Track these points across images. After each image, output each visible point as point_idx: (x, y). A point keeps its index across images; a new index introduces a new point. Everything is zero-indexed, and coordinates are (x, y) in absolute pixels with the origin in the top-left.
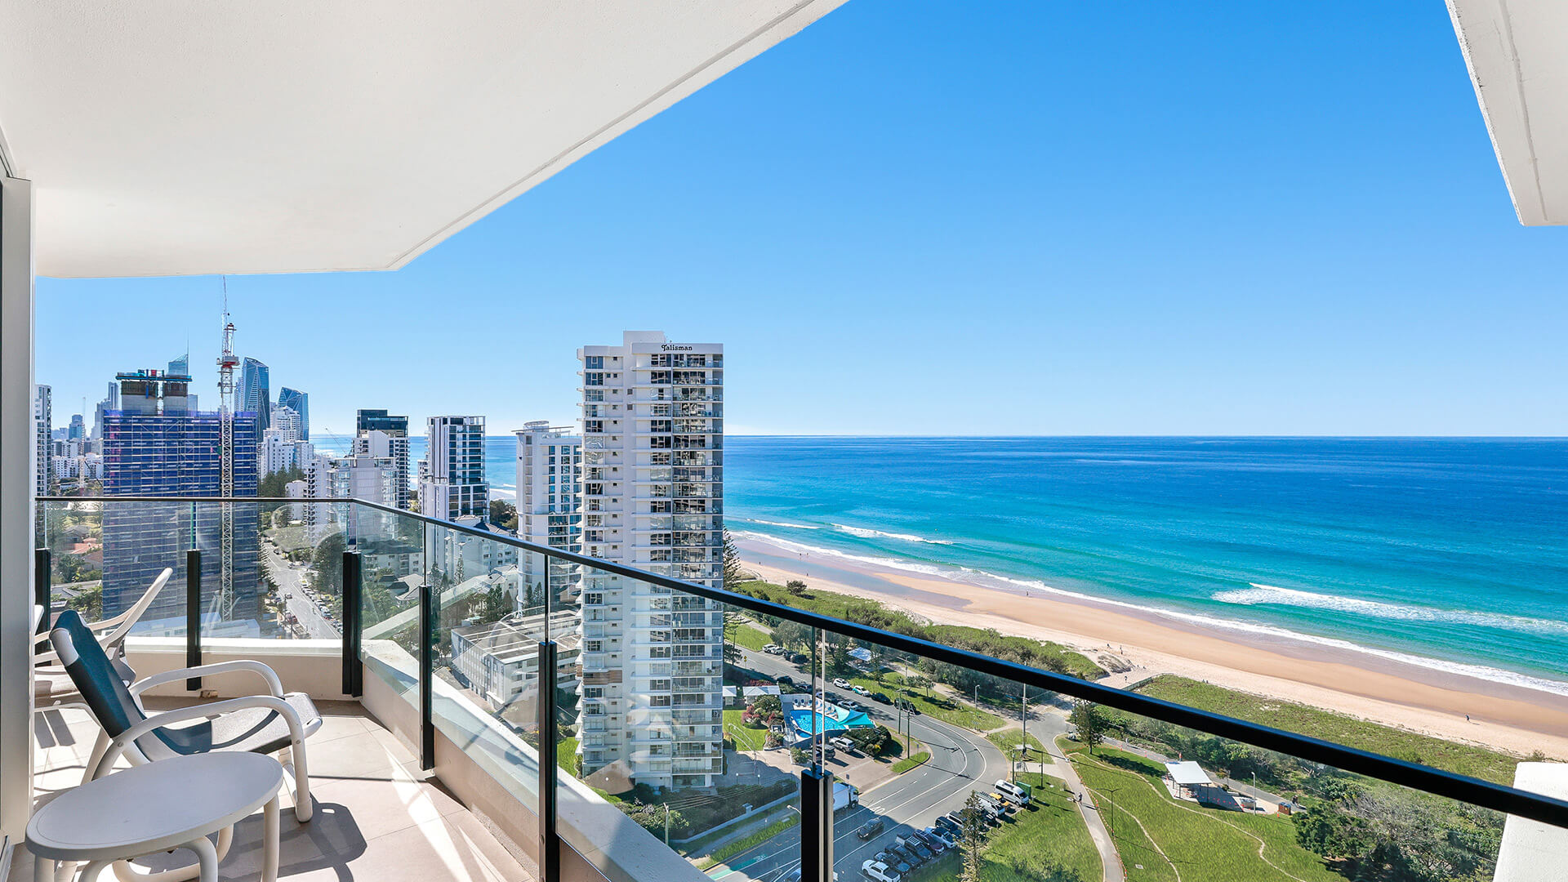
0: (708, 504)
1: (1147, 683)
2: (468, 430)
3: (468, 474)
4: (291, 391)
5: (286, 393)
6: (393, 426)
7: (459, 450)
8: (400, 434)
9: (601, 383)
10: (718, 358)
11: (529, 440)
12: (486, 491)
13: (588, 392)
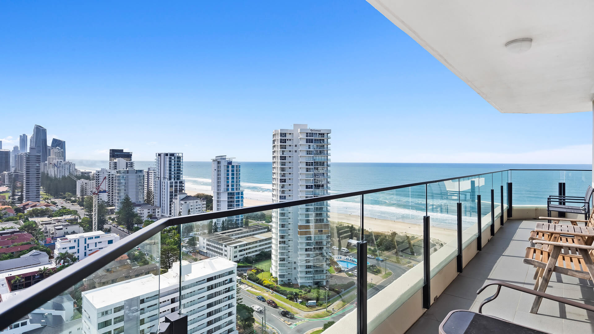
2: (176, 158)
3: (176, 176)
4: (57, 140)
5: (55, 141)
6: (126, 156)
7: (173, 167)
8: (129, 160)
9: (285, 142)
10: (329, 134)
11: (218, 163)
12: (183, 183)
13: (281, 145)
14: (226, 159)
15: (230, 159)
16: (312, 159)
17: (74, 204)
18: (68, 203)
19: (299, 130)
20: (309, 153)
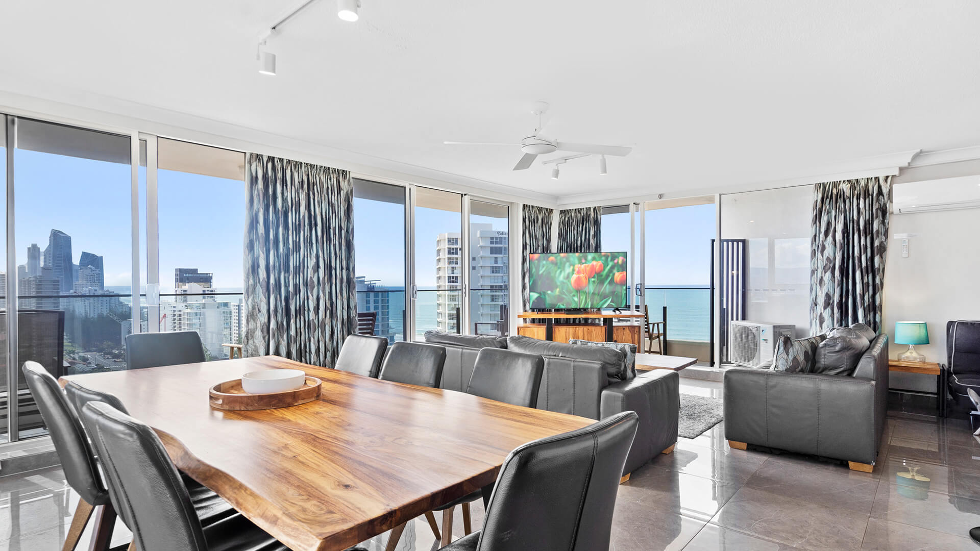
4: (89, 254)
5: (85, 256)
6: (202, 280)
8: (208, 285)
9: (456, 253)
13: (449, 259)
14: (366, 283)
15: (372, 282)
16: (500, 281)
17: (118, 360)
18: (108, 358)
19: (478, 232)
20: (495, 271)
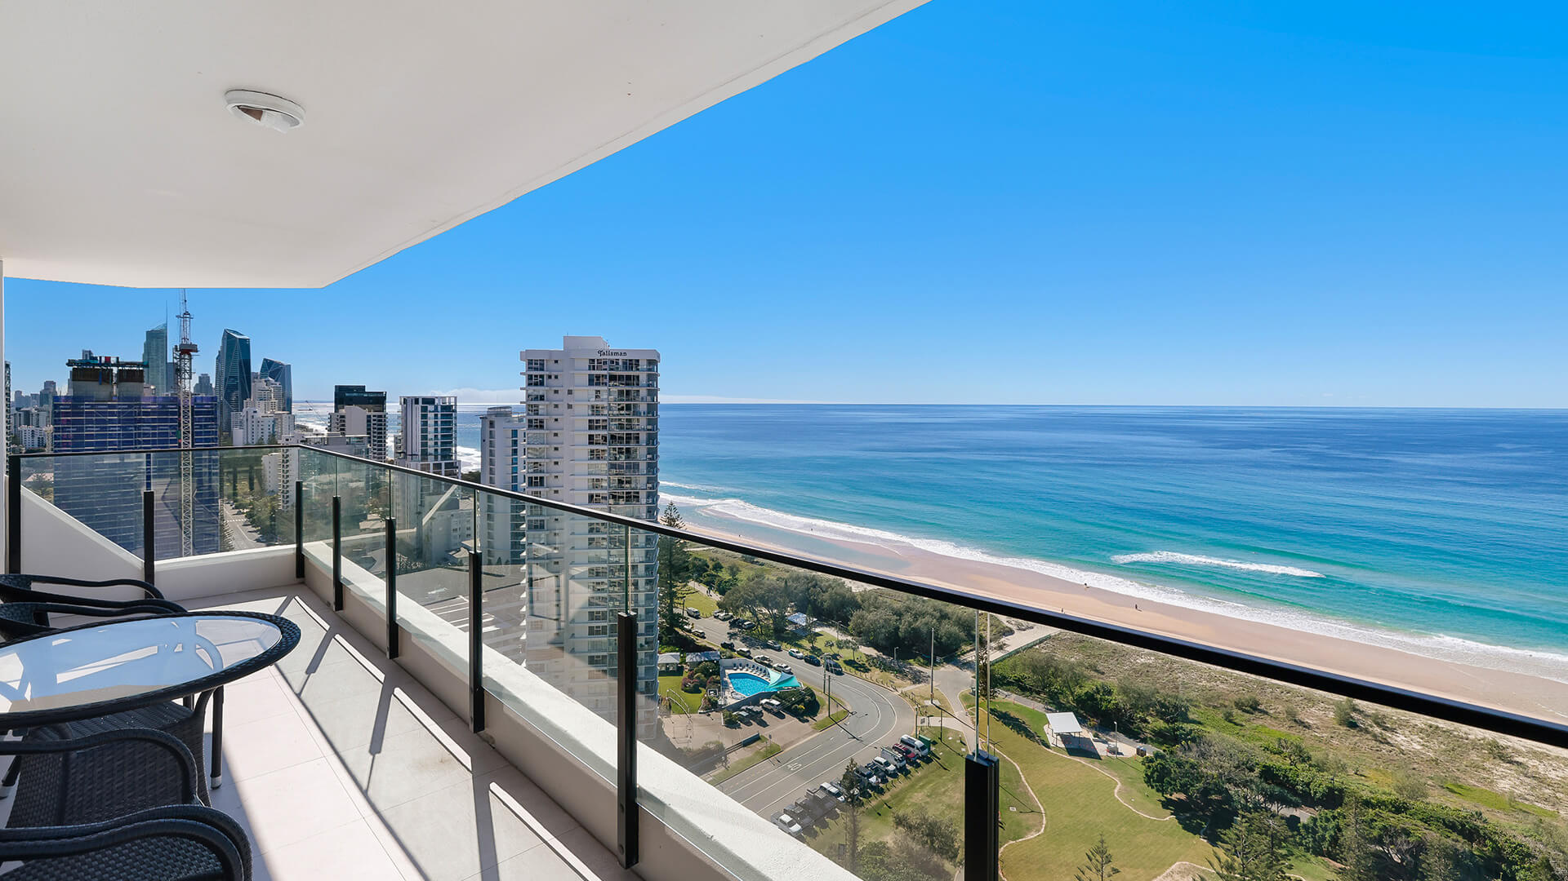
0: (643, 495)
1: (1046, 640)
2: (439, 409)
3: (439, 451)
4: (273, 362)
5: (268, 365)
6: (371, 401)
7: (431, 429)
8: (377, 409)
9: (542, 384)
10: (653, 363)
11: (492, 424)
12: (457, 467)
14: (513, 416)
